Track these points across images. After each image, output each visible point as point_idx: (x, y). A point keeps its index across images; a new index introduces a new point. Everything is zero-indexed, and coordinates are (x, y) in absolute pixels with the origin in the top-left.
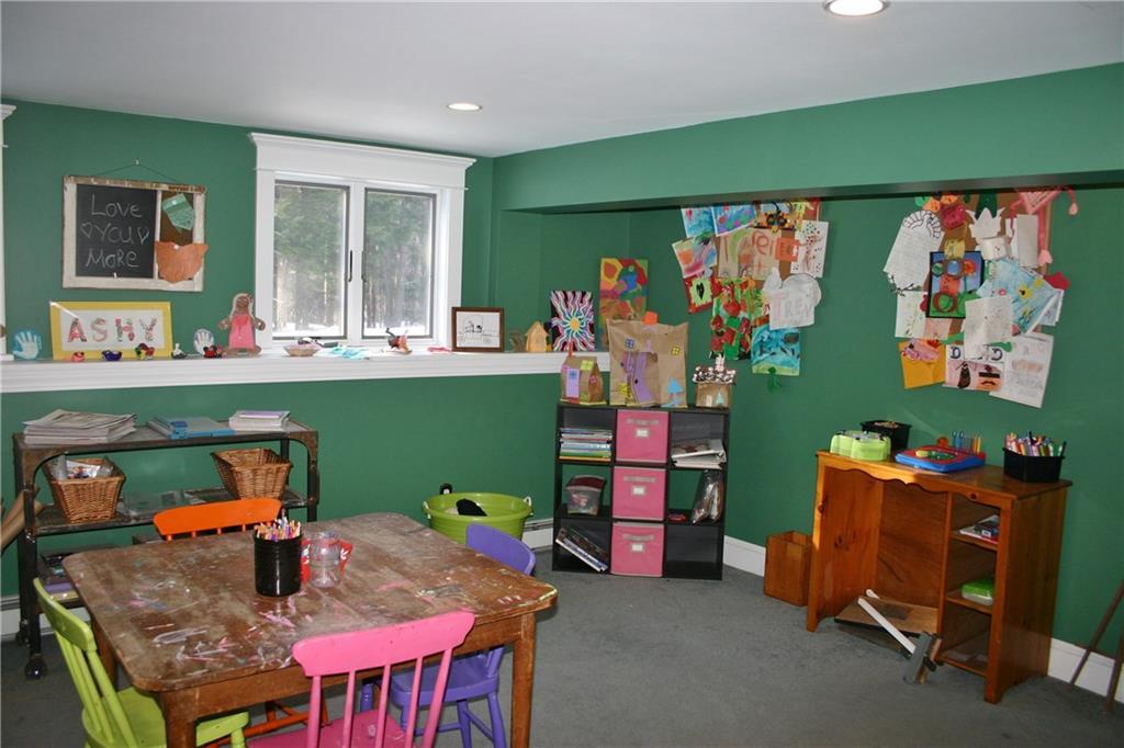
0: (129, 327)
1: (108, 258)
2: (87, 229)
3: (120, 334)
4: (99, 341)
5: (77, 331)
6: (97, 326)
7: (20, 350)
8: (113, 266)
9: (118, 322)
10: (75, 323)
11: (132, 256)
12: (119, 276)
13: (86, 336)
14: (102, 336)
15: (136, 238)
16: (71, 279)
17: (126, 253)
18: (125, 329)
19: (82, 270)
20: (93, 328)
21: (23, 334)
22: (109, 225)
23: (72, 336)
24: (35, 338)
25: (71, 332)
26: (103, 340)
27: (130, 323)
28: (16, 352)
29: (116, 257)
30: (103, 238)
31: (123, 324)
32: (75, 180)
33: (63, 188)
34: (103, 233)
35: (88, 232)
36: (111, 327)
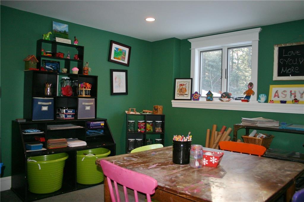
0: (295, 93)
1: (288, 70)
2: (281, 61)
3: (291, 96)
4: (283, 97)
5: (277, 94)
6: (283, 93)
7: (260, 100)
8: (290, 73)
9: (291, 91)
10: (277, 92)
11: (297, 69)
12: (292, 76)
13: (279, 96)
14: (284, 96)
15: (298, 62)
16: (276, 77)
17: (294, 68)
18: (293, 94)
19: (279, 75)
20: (282, 93)
21: (261, 95)
22: (289, 59)
23: (275, 96)
24: (265, 96)
25: (275, 94)
26: (285, 97)
27: (295, 92)
28: (259, 100)
29: (291, 70)
30: (287, 63)
31: (293, 92)
32: (277, 46)
33: (273, 49)
34: (287, 62)
35: (282, 62)
36: (288, 93)
